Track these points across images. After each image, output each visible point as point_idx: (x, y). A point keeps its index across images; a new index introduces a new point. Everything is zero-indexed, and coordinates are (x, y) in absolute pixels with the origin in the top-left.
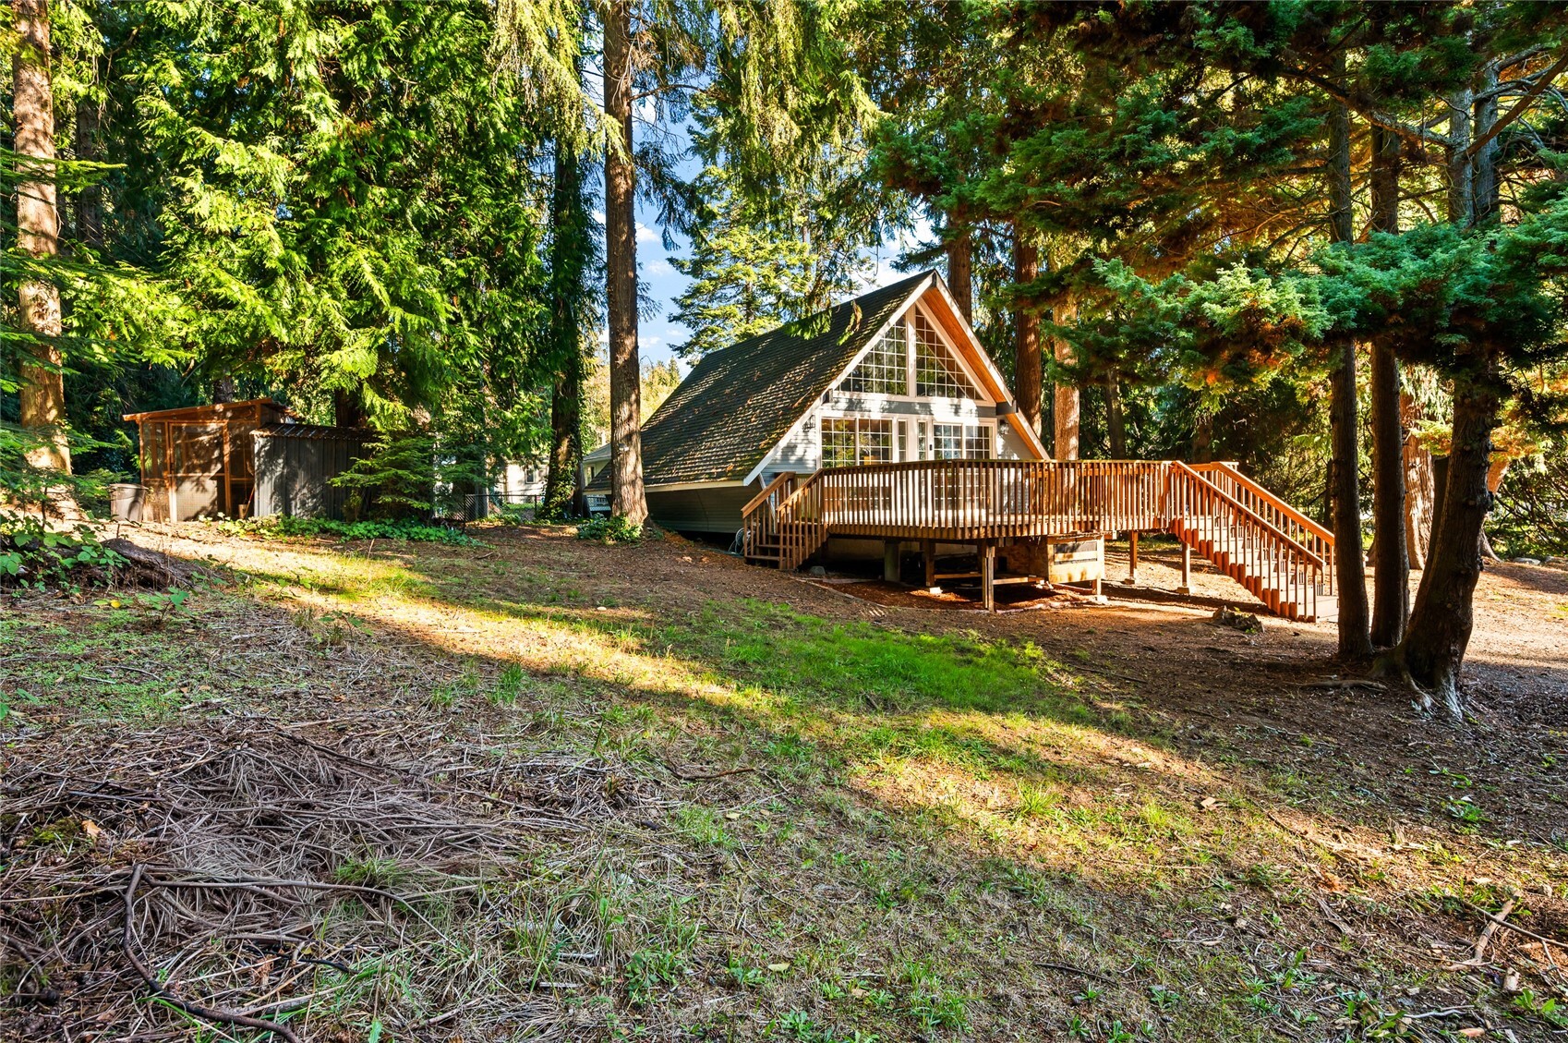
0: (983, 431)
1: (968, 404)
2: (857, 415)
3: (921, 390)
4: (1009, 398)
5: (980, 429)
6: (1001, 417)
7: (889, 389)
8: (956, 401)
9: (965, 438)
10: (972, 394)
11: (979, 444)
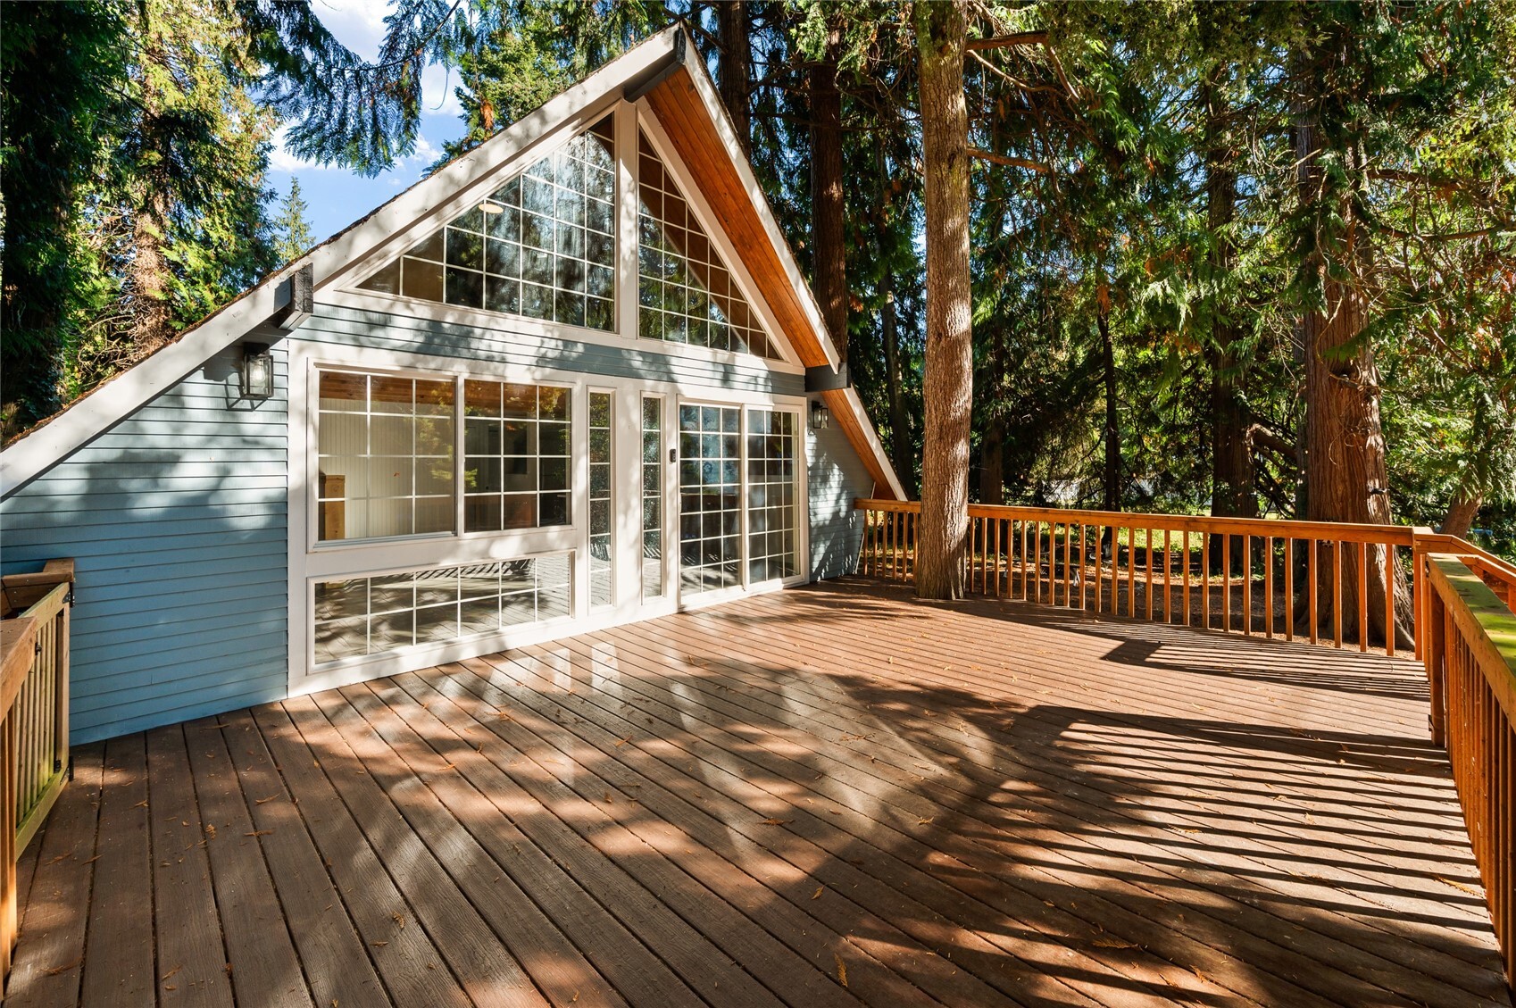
0: (781, 422)
1: (748, 363)
2: (460, 370)
3: (648, 327)
4: (832, 358)
5: (775, 417)
6: (814, 395)
7: (566, 309)
8: (723, 355)
9: (746, 434)
10: (760, 346)
11: (773, 446)
